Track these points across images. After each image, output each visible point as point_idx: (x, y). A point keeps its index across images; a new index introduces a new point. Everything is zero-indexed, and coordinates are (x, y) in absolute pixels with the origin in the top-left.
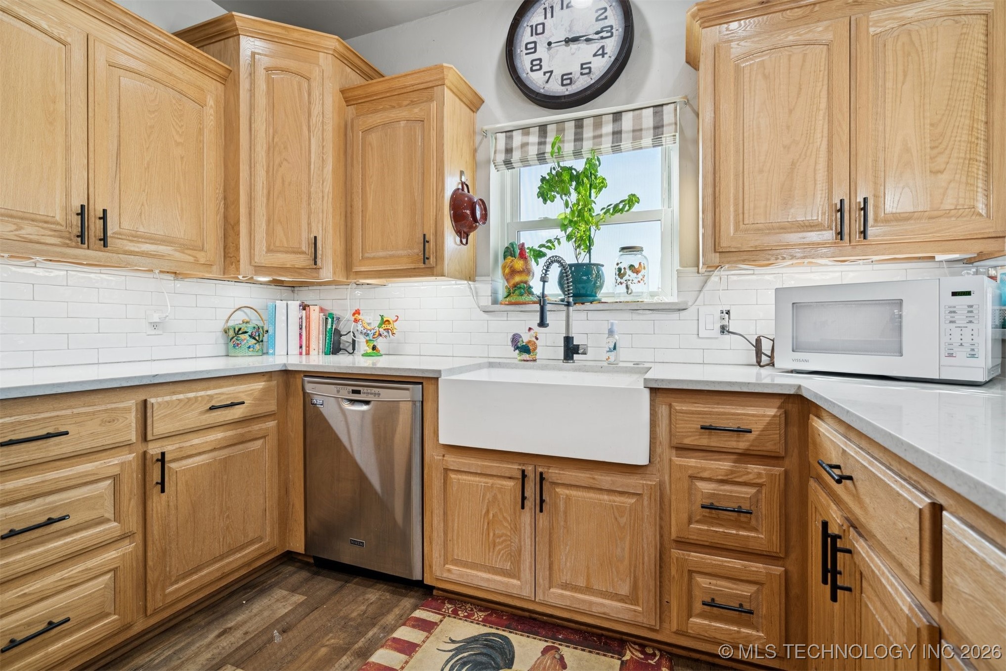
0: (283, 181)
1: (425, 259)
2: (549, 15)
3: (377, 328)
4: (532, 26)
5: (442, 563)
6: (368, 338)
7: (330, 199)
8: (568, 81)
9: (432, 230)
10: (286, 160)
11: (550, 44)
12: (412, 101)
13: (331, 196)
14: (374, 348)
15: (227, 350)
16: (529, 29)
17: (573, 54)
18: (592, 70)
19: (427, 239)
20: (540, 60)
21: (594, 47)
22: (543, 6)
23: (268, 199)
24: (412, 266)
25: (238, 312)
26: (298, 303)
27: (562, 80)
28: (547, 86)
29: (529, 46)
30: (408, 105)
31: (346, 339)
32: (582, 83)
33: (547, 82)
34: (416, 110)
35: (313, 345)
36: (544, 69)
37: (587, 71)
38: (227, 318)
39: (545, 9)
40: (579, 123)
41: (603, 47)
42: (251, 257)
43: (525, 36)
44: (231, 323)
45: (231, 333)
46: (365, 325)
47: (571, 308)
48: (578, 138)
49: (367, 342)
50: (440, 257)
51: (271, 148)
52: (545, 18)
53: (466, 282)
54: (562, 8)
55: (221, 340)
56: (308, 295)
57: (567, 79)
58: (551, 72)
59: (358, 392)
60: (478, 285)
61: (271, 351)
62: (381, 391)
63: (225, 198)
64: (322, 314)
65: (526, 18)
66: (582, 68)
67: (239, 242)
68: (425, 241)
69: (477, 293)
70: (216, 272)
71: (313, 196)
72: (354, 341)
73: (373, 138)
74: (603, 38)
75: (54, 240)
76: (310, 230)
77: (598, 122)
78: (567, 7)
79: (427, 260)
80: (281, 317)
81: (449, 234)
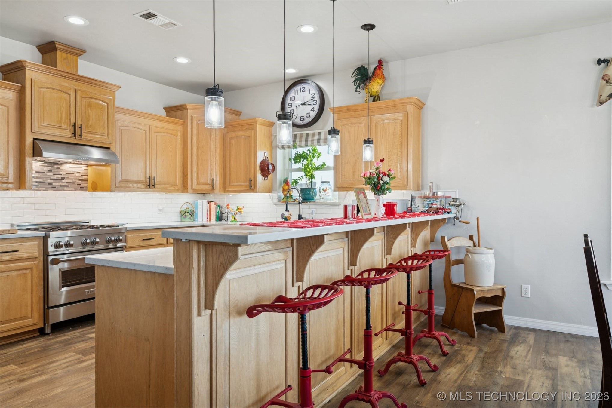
0: (202, 159)
1: (250, 187)
2: (296, 94)
3: (236, 211)
4: (290, 97)
6: (232, 215)
7: (218, 164)
8: (303, 119)
9: (253, 176)
10: (203, 152)
11: (296, 106)
12: (246, 129)
13: (218, 163)
14: (235, 219)
15: (181, 219)
16: (290, 98)
17: (304, 109)
18: (310, 116)
19: (251, 180)
20: (293, 110)
21: (311, 107)
22: (294, 90)
23: (197, 166)
24: (247, 189)
25: (185, 205)
26: (206, 201)
27: (301, 119)
29: (290, 104)
30: (244, 130)
31: (225, 215)
32: (307, 120)
33: (296, 119)
34: (248, 132)
35: (212, 217)
36: (295, 114)
37: (308, 116)
38: (181, 207)
39: (295, 91)
40: (307, 135)
41: (314, 108)
42: (192, 187)
43: (288, 101)
44: (182, 209)
45: (183, 213)
46: (232, 210)
47: (301, 204)
48: (307, 140)
49: (232, 216)
50: (256, 186)
52: (295, 95)
53: (268, 193)
54: (301, 92)
55: (179, 216)
56: (211, 197)
57: (302, 118)
58: (297, 115)
60: (273, 194)
61: (196, 220)
63: (183, 166)
64: (215, 205)
65: (289, 94)
66: (307, 115)
67: (188, 181)
68: (250, 180)
69: (272, 197)
70: (178, 191)
71: (212, 164)
72: (228, 216)
73: (233, 141)
74: (313, 104)
75: (144, 187)
76: (211, 176)
77: (313, 135)
78: (302, 91)
79: (251, 187)
80: (200, 206)
81: (259, 177)
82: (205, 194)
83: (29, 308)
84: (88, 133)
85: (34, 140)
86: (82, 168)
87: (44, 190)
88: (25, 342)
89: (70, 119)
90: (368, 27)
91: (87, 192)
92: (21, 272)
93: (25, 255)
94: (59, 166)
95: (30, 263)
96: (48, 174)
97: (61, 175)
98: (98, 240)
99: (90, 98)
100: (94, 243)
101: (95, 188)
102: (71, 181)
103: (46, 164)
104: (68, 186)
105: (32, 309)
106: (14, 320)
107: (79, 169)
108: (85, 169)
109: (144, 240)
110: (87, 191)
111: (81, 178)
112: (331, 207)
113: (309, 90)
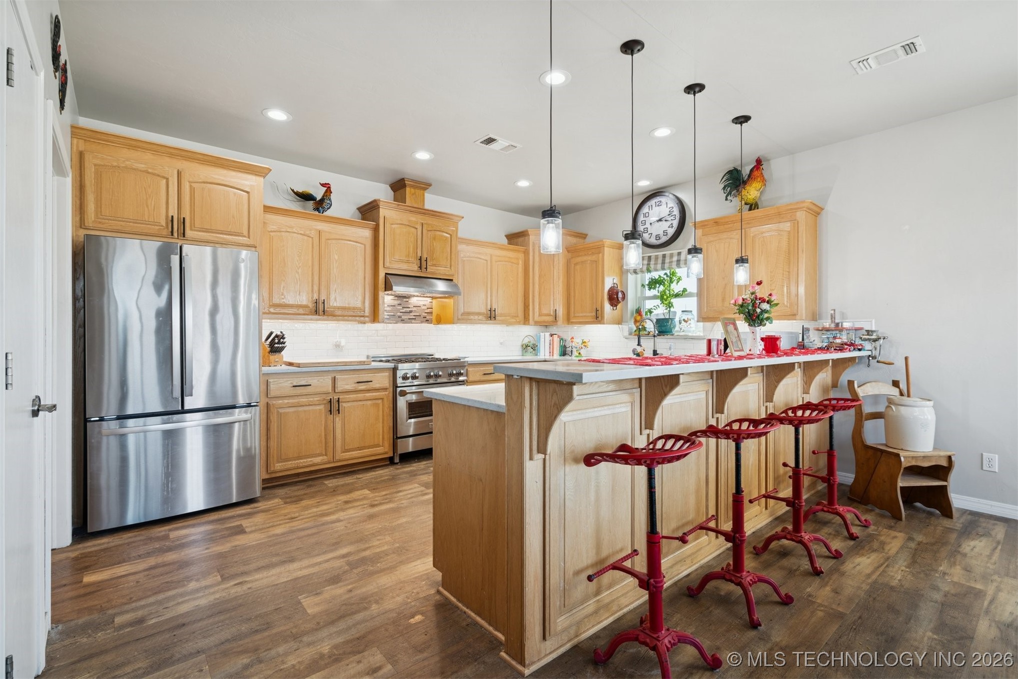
0: (544, 289)
2: (651, 209)
3: (581, 345)
4: (644, 214)
6: (577, 349)
8: (658, 238)
9: (600, 306)
10: (546, 280)
11: (651, 224)
12: (592, 252)
13: (562, 292)
14: (579, 354)
15: (523, 354)
17: (660, 226)
18: (668, 234)
19: (598, 309)
20: (647, 228)
21: (668, 223)
22: (648, 205)
23: (539, 296)
24: (593, 320)
25: (526, 338)
26: (549, 333)
27: (656, 237)
28: (650, 240)
29: (643, 222)
30: (591, 254)
31: (569, 349)
32: (664, 239)
33: (650, 238)
34: (594, 257)
35: (555, 352)
36: (649, 232)
38: (522, 340)
39: (649, 206)
40: (664, 256)
41: (672, 224)
42: (533, 318)
43: (641, 218)
44: (524, 343)
45: (524, 346)
46: (576, 344)
47: (656, 338)
48: (663, 263)
49: (577, 351)
50: (603, 317)
51: (540, 276)
52: (649, 210)
53: (617, 325)
54: (656, 206)
55: (521, 349)
56: (554, 330)
57: (658, 237)
58: (652, 234)
60: (623, 326)
61: (538, 354)
63: (524, 296)
64: (558, 339)
65: (642, 210)
66: (664, 233)
67: (529, 312)
68: (597, 310)
69: (622, 330)
70: (519, 323)
71: (555, 293)
72: (572, 351)
73: (578, 267)
74: (672, 220)
75: (484, 319)
76: (554, 307)
77: (672, 256)
78: (658, 206)
79: (598, 318)
80: (542, 340)
81: (607, 307)
82: (548, 326)
83: (381, 437)
84: (434, 265)
85: (386, 275)
86: (427, 301)
87: (394, 323)
88: (377, 469)
89: (417, 253)
90: (742, 120)
92: (374, 401)
93: (377, 386)
94: (407, 300)
95: (382, 393)
96: (398, 307)
97: (409, 308)
98: (440, 373)
99: (435, 230)
100: (437, 376)
101: (439, 321)
102: (418, 314)
103: (396, 298)
104: (416, 319)
105: (383, 438)
106: (369, 447)
107: (425, 302)
108: (430, 302)
109: (485, 374)
110: (432, 324)
111: (426, 311)
112: (694, 341)
113: (667, 203)
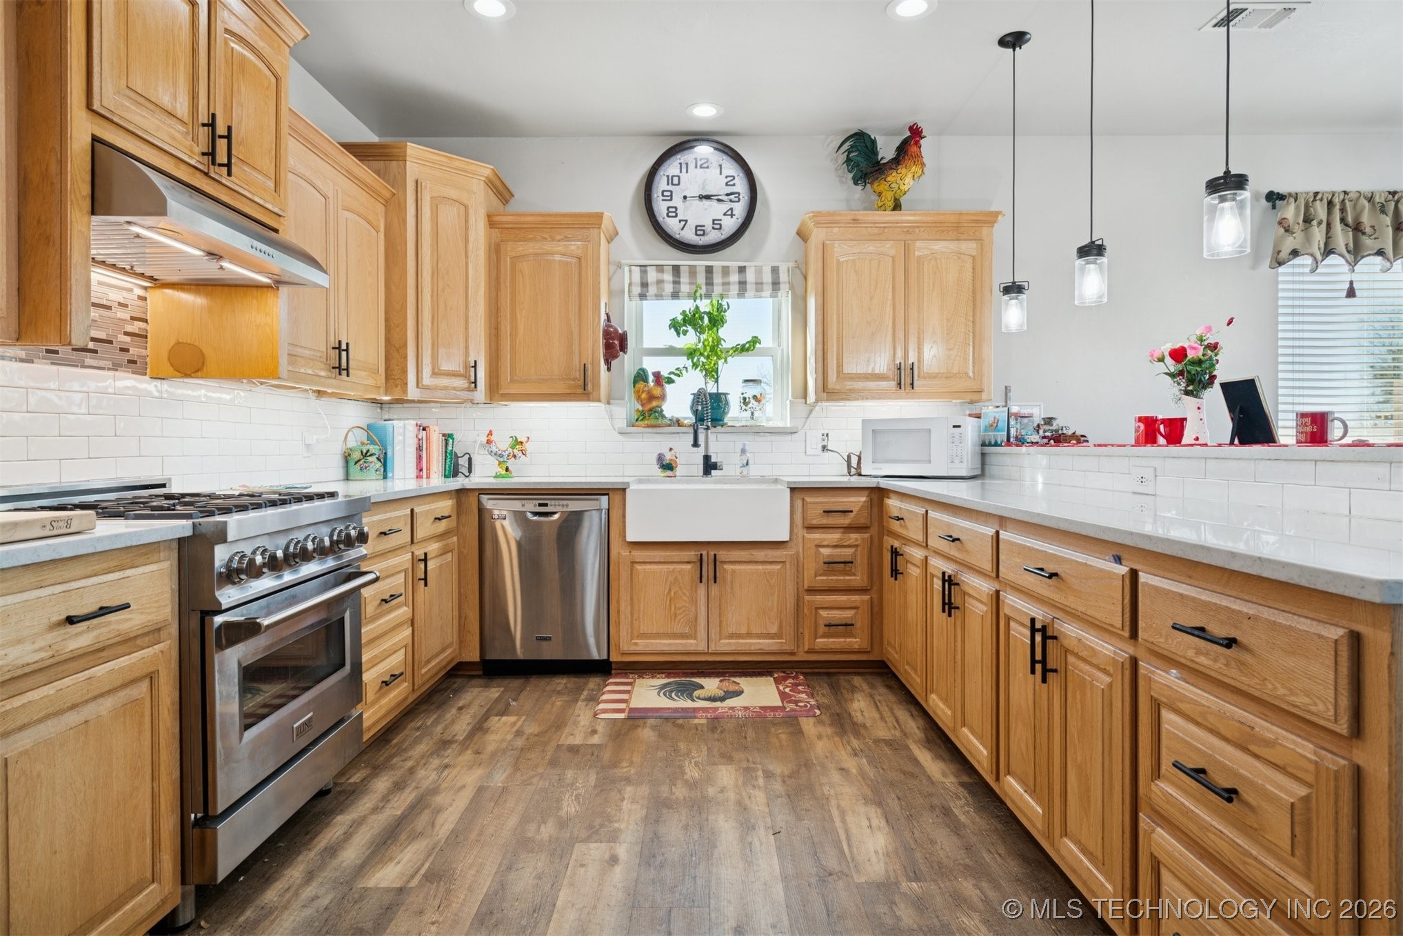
0: (445, 306)
1: (585, 387)
2: (684, 170)
3: (510, 450)
4: (668, 176)
5: (629, 639)
6: (500, 459)
8: (701, 233)
9: (590, 360)
10: (448, 286)
11: (685, 197)
12: (566, 237)
14: (507, 470)
15: (346, 474)
16: (666, 179)
17: (706, 209)
18: (723, 227)
19: (587, 367)
20: (676, 208)
21: (725, 207)
22: (679, 161)
25: (351, 433)
27: (696, 230)
28: (683, 233)
29: (665, 194)
30: (563, 239)
32: (713, 237)
33: (682, 229)
34: (573, 247)
35: (434, 467)
36: (680, 217)
37: (718, 226)
38: (342, 442)
39: (681, 164)
40: (710, 270)
41: (731, 209)
42: (418, 380)
43: (662, 184)
44: (350, 445)
47: (709, 431)
48: (709, 283)
49: (500, 463)
50: (597, 385)
51: (435, 273)
52: (681, 172)
53: (602, 405)
54: (696, 167)
55: (340, 463)
57: (700, 230)
58: (686, 221)
59: (546, 505)
60: (613, 408)
61: (390, 475)
62: (569, 502)
63: (386, 320)
64: (442, 436)
65: (664, 168)
66: (714, 224)
67: (406, 364)
68: (585, 370)
69: (612, 415)
70: (378, 390)
72: (470, 464)
73: (525, 265)
74: (731, 201)
75: (324, 372)
77: (726, 271)
78: (701, 167)
80: (399, 438)
81: (602, 363)
82: (384, 405)
85: (95, 143)
90: (1014, 40)
91: (147, 377)
92: (126, 694)
102: (103, 335)
104: (95, 352)
107: (125, 294)
109: (381, 534)
110: (145, 374)
111: (129, 328)
112: (773, 437)
113: (721, 166)
